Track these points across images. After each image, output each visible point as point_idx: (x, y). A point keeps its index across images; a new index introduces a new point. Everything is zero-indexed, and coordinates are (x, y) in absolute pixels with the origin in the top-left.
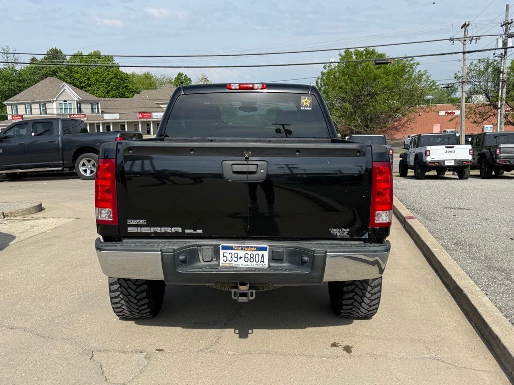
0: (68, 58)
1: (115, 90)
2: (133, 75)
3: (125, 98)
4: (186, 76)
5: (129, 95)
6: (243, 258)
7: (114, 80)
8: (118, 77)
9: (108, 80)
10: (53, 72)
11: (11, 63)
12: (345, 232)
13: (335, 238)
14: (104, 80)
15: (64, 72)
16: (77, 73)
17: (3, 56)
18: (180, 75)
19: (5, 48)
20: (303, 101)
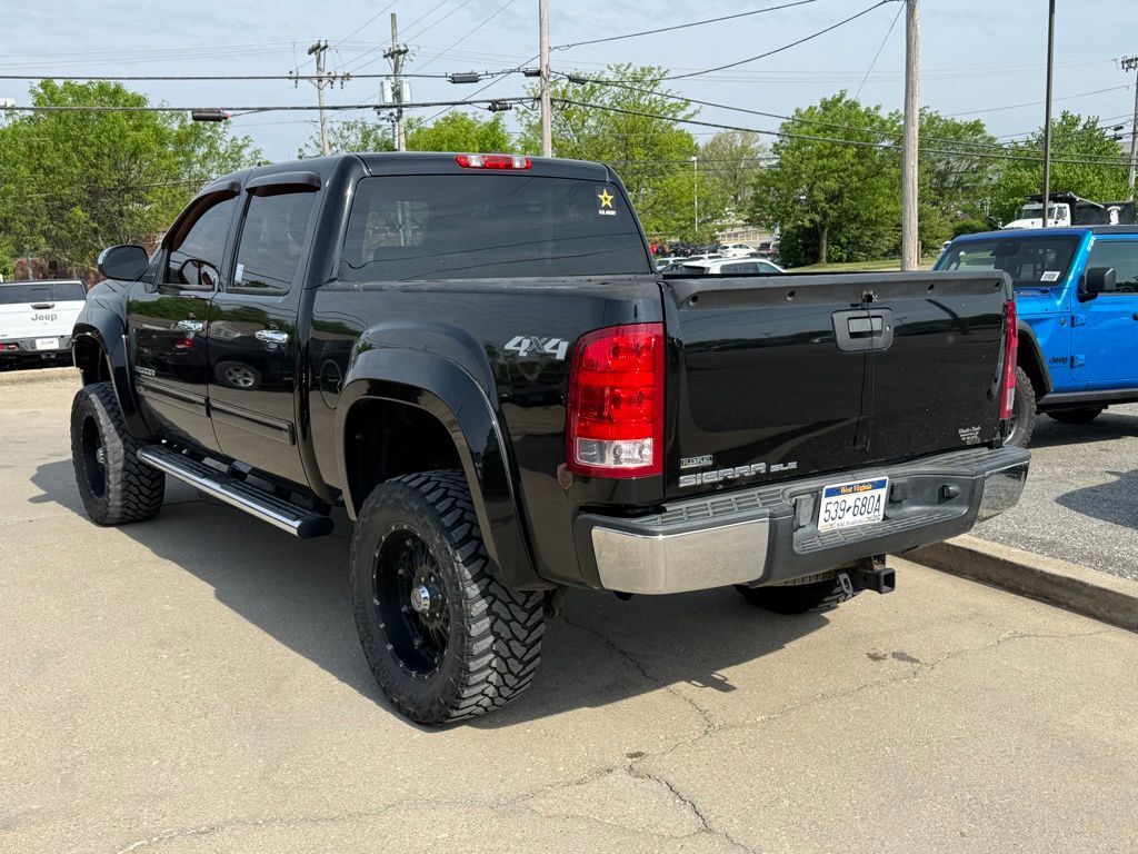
6: (852, 509)
20: (600, 196)
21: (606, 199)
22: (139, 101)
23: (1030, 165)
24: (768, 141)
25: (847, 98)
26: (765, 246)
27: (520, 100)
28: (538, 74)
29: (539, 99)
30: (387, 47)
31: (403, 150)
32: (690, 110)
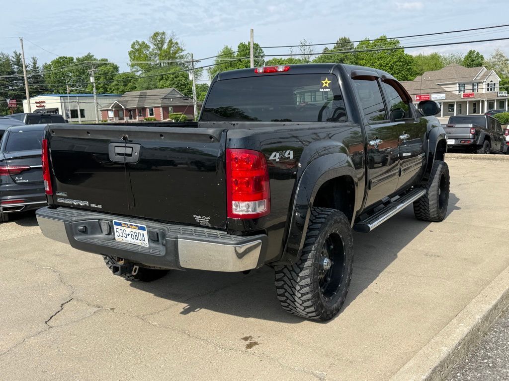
0: (356, 45)
1: (398, 74)
2: (419, 57)
3: (408, 80)
4: (478, 53)
5: (411, 78)
6: (130, 235)
7: (397, 63)
8: (402, 60)
9: (391, 64)
10: (340, 61)
11: (307, 54)
12: (206, 220)
13: (198, 225)
14: (387, 64)
15: (351, 59)
16: (363, 59)
17: (302, 49)
18: (471, 52)
19: (303, 41)
20: (323, 82)
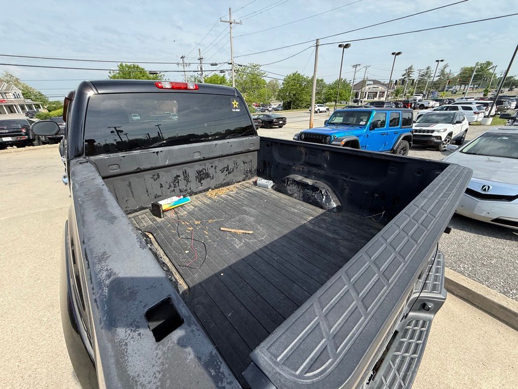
20: (233, 103)
21: (235, 104)
22: (143, 69)
23: (332, 89)
24: (281, 82)
25: (298, 73)
26: (280, 105)
27: (227, 70)
28: (231, 64)
29: (231, 70)
30: (199, 57)
31: (204, 83)
32: (265, 75)
